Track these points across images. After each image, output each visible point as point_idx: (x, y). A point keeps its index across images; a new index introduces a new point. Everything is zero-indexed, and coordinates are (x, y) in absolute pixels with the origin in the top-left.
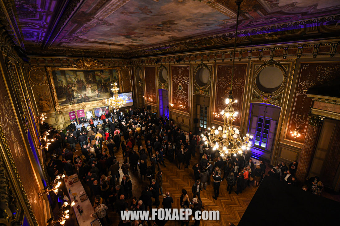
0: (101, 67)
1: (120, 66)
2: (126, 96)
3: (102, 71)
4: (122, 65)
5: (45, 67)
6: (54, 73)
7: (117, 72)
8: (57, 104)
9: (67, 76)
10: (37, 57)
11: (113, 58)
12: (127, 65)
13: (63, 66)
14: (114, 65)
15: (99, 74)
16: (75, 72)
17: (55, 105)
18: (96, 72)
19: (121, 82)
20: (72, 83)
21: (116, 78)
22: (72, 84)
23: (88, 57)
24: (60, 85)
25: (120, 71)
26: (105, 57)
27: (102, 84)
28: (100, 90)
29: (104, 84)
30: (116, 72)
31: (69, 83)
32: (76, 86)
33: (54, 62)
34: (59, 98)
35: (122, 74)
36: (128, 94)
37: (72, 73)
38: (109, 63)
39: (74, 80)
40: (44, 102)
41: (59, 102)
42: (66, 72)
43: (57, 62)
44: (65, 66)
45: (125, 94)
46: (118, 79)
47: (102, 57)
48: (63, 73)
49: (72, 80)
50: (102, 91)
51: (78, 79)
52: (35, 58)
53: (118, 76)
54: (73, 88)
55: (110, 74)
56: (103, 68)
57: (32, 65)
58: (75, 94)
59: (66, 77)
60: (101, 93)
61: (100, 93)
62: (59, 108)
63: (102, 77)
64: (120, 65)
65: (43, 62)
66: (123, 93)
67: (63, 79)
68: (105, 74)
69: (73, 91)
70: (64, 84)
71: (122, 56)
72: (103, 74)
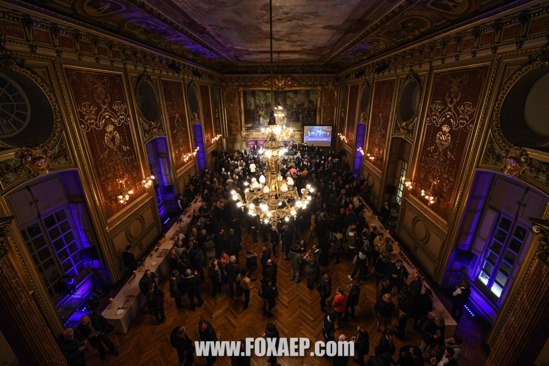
0: (295, 86)
1: (323, 85)
2: (322, 130)
3: (296, 92)
4: (325, 83)
5: (238, 86)
6: (245, 93)
7: (317, 93)
8: (243, 129)
9: (257, 98)
10: (232, 76)
11: (314, 72)
12: (334, 83)
13: (254, 85)
14: (314, 83)
15: (292, 96)
16: (265, 92)
17: (241, 130)
18: (288, 94)
19: (320, 109)
20: (260, 106)
21: (313, 102)
22: (261, 108)
23: (281, 73)
24: (248, 108)
25: (321, 93)
26: (302, 73)
27: (294, 110)
28: (290, 118)
29: (296, 110)
30: (315, 94)
31: (257, 106)
32: (264, 110)
33: (246, 80)
34: (246, 122)
35: (323, 98)
36: (325, 128)
37: (262, 94)
38: (307, 80)
39: (262, 102)
40: (233, 125)
41: (246, 127)
42: (256, 93)
43: (250, 80)
44: (256, 85)
45: (321, 127)
46: (317, 104)
47: (298, 73)
48: (254, 94)
49: (260, 102)
50: (292, 119)
51: (267, 102)
52: (231, 77)
53: (317, 100)
54: (260, 112)
55: (305, 97)
56: (297, 88)
57: (228, 84)
58: (261, 119)
59: (255, 99)
60: (291, 122)
61: (289, 122)
62: (244, 134)
63: (294, 101)
64: (322, 83)
65: (237, 81)
66: (320, 125)
67: (252, 101)
68: (299, 96)
69: (260, 116)
70: (253, 107)
71: (328, 69)
72: (296, 97)
